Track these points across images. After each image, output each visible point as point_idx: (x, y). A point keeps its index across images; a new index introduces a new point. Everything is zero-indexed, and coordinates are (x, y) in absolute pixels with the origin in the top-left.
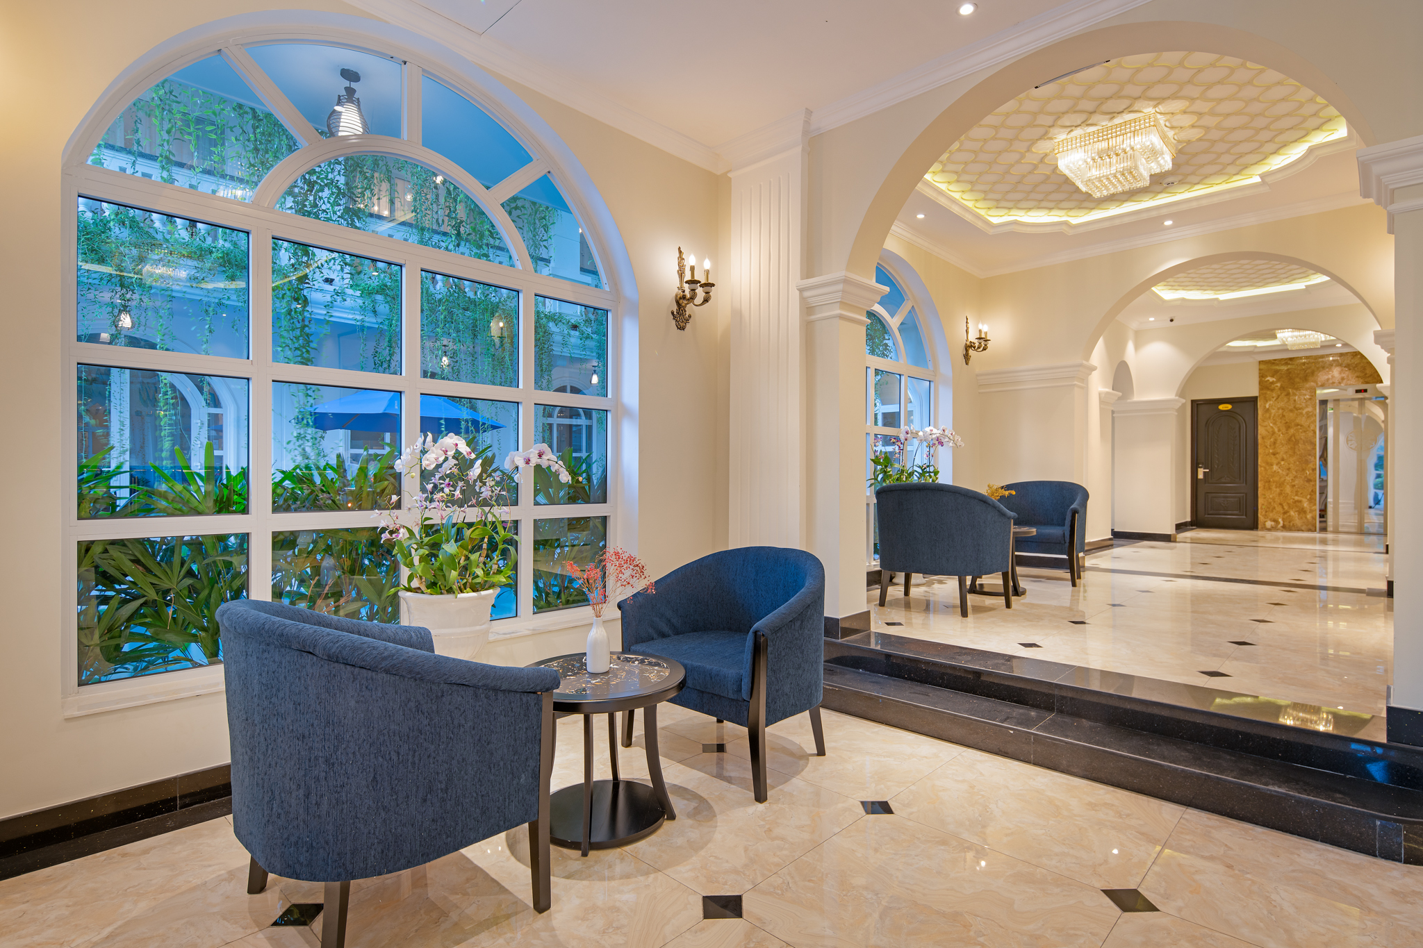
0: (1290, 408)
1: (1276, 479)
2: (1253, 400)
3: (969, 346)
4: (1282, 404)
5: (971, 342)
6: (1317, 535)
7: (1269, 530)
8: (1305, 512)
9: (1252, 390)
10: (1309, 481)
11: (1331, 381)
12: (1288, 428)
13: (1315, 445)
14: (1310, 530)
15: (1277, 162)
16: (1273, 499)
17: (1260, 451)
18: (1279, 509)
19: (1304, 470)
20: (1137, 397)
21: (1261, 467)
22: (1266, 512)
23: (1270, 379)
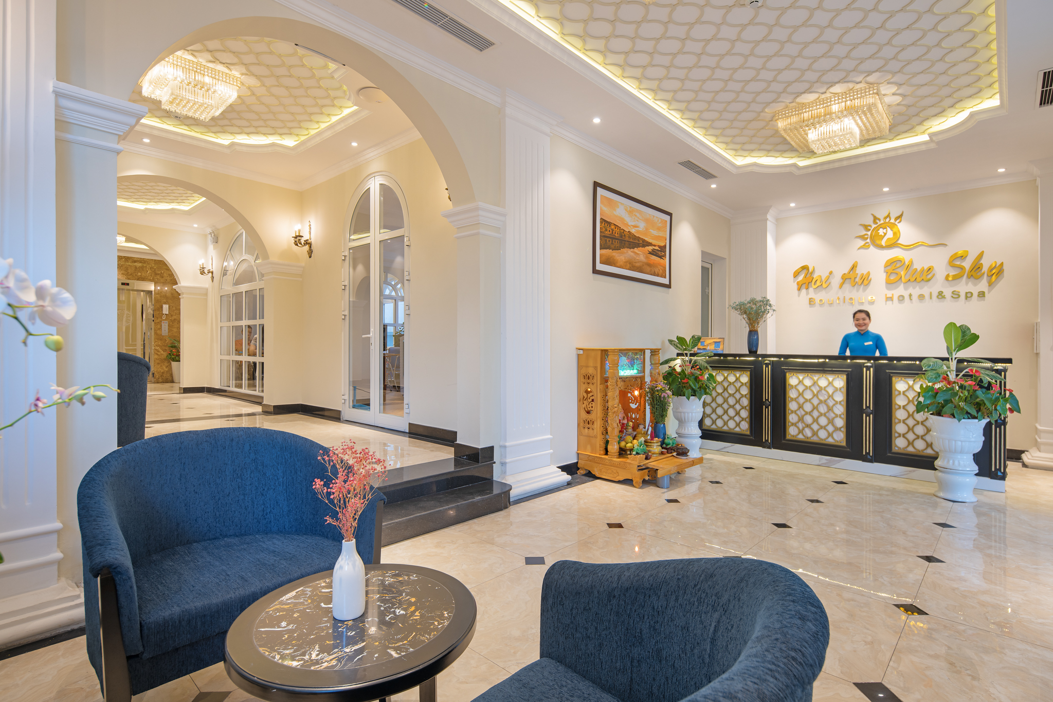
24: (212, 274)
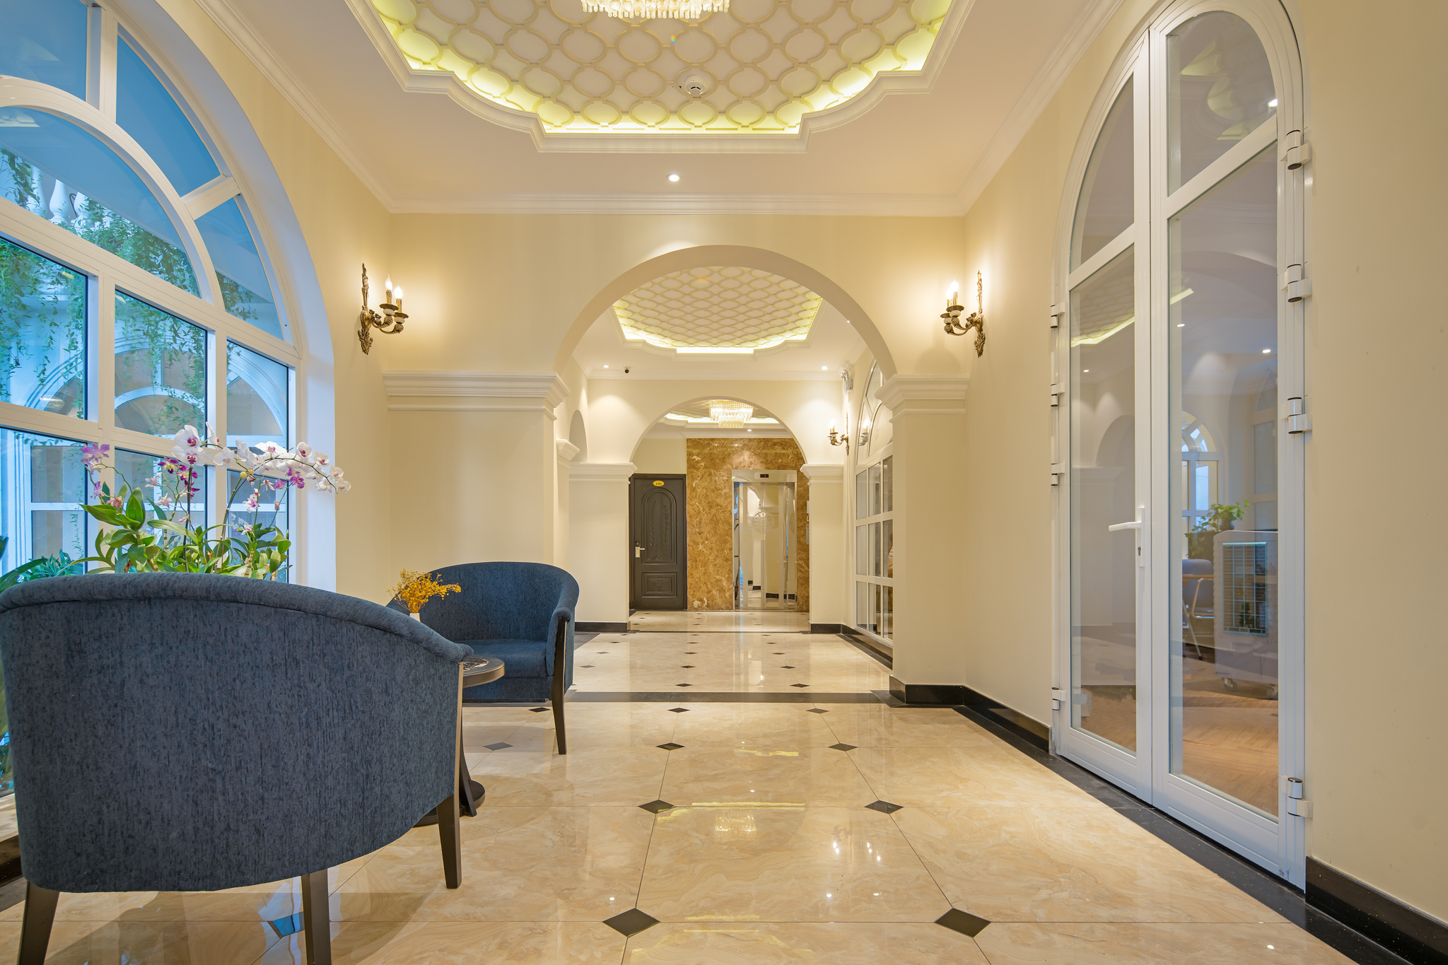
0: (712, 488)
1: (702, 558)
2: (682, 478)
3: (368, 320)
4: (705, 484)
5: (372, 312)
6: (733, 614)
7: (696, 610)
8: (724, 591)
9: (681, 469)
10: (727, 560)
11: (742, 465)
12: (711, 507)
13: (732, 525)
14: (729, 609)
15: (823, 101)
16: (699, 578)
17: (688, 530)
18: (704, 588)
19: (723, 549)
20: (591, 459)
21: (689, 546)
22: (694, 591)
23: (697, 458)
24: (847, 442)
